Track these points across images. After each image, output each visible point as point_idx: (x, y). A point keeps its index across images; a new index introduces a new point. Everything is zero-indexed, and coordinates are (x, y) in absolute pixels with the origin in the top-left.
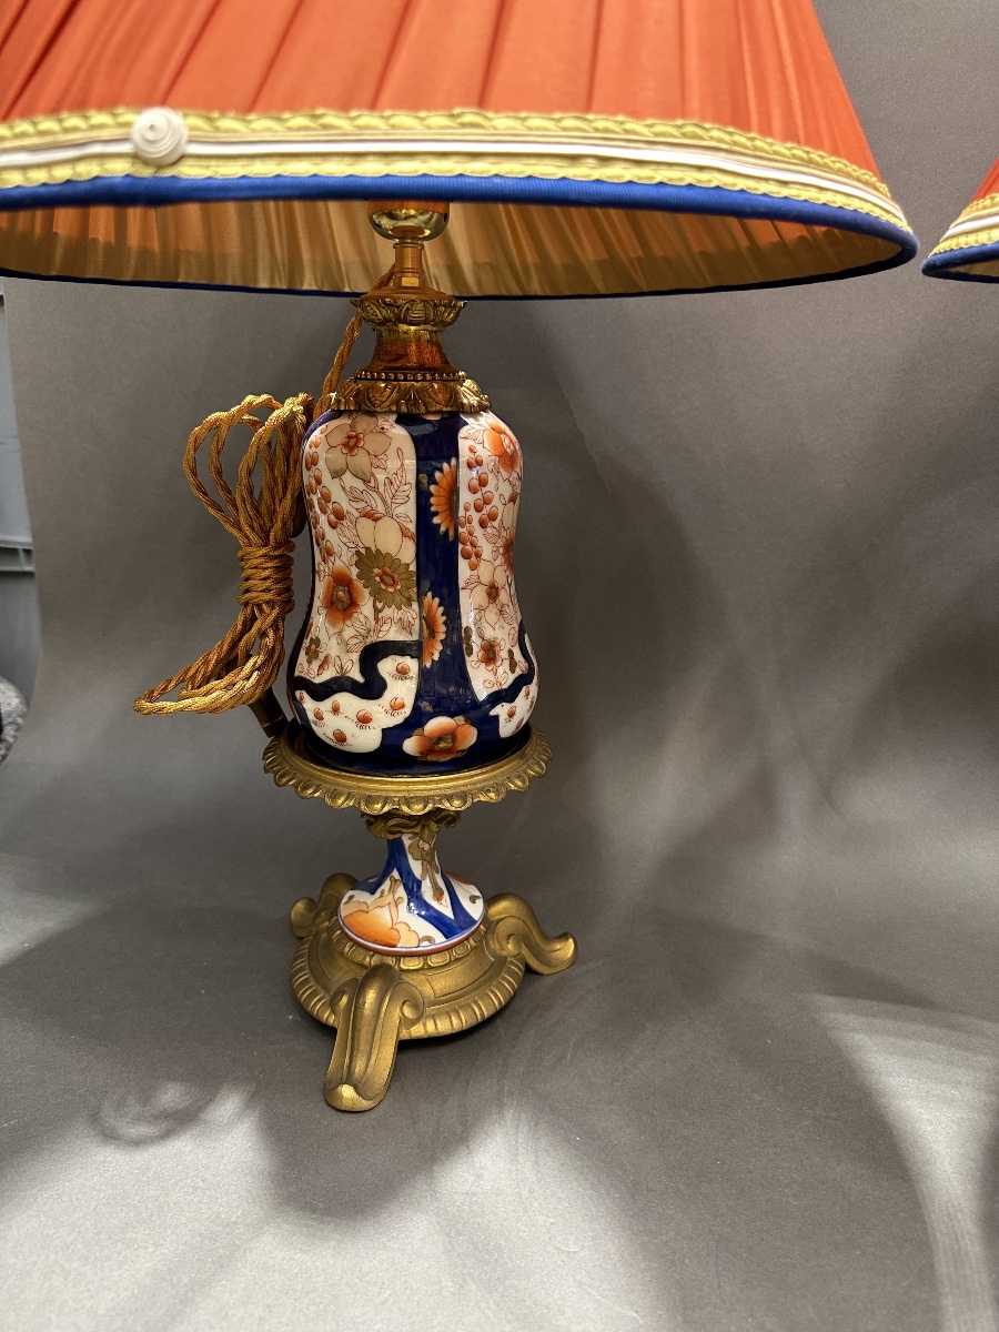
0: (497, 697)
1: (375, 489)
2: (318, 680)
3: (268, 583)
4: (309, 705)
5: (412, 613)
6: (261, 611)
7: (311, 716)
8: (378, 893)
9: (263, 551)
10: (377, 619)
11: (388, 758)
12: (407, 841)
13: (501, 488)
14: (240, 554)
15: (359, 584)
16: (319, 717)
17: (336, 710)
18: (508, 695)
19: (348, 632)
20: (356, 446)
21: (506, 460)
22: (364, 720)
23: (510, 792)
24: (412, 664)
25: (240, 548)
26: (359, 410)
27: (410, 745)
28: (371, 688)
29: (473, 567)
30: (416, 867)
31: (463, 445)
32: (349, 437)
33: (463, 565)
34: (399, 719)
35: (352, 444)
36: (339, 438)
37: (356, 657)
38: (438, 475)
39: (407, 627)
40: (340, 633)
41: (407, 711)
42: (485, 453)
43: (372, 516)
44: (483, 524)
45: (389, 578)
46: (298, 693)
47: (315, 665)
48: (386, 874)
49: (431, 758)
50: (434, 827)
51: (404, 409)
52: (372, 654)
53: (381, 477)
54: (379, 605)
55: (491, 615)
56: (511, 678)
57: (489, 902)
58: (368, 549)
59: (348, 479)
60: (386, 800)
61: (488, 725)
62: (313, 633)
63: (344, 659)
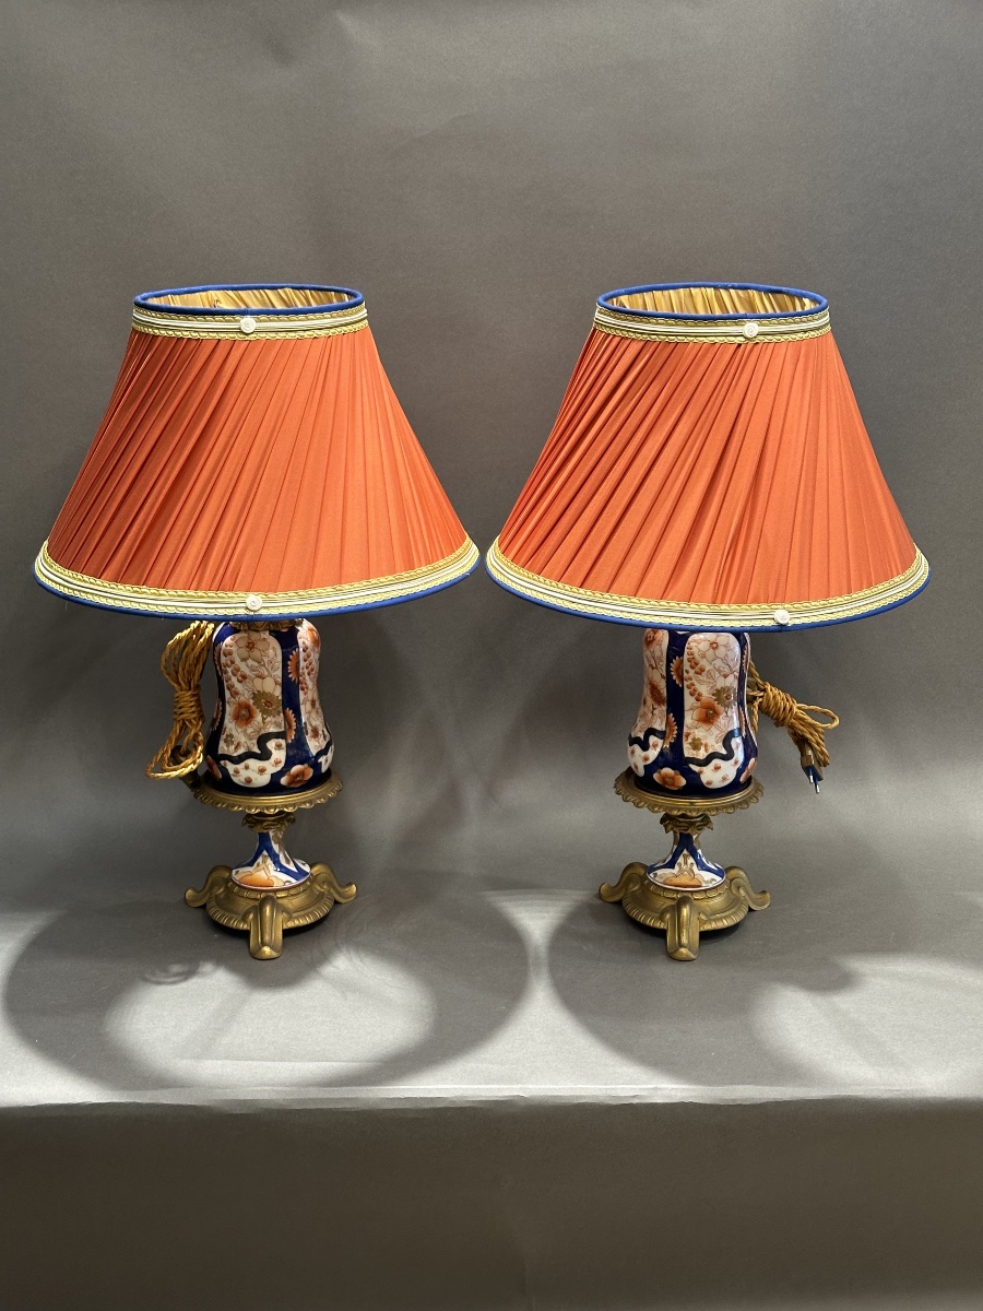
0: (320, 754)
1: (264, 665)
2: (235, 755)
3: (193, 709)
4: (231, 767)
5: (281, 718)
6: (191, 723)
7: (231, 772)
8: (257, 864)
9: (190, 692)
10: (264, 723)
11: (273, 787)
12: (271, 834)
13: (315, 656)
14: (177, 695)
15: (254, 707)
16: (237, 772)
17: (247, 768)
18: (323, 752)
19: (250, 730)
20: (253, 647)
21: (315, 642)
22: (262, 771)
23: (329, 797)
24: (283, 742)
25: (176, 692)
26: (249, 630)
27: (284, 781)
28: (265, 755)
29: (305, 694)
30: (276, 847)
31: (300, 642)
32: (249, 643)
33: (301, 693)
34: (279, 768)
35: (251, 646)
36: (243, 643)
37: (255, 741)
38: (291, 657)
39: (278, 725)
40: (245, 731)
41: (282, 765)
42: (308, 643)
43: (262, 677)
44: (309, 674)
45: (269, 703)
46: (222, 763)
47: (232, 748)
48: (258, 854)
49: (292, 786)
50: (287, 825)
51: (272, 628)
52: (263, 740)
53: (266, 660)
54: (265, 716)
55: (314, 715)
56: (325, 743)
57: (311, 867)
58: (258, 691)
59: (250, 662)
60: (275, 807)
61: (316, 766)
62: (227, 732)
63: (249, 743)
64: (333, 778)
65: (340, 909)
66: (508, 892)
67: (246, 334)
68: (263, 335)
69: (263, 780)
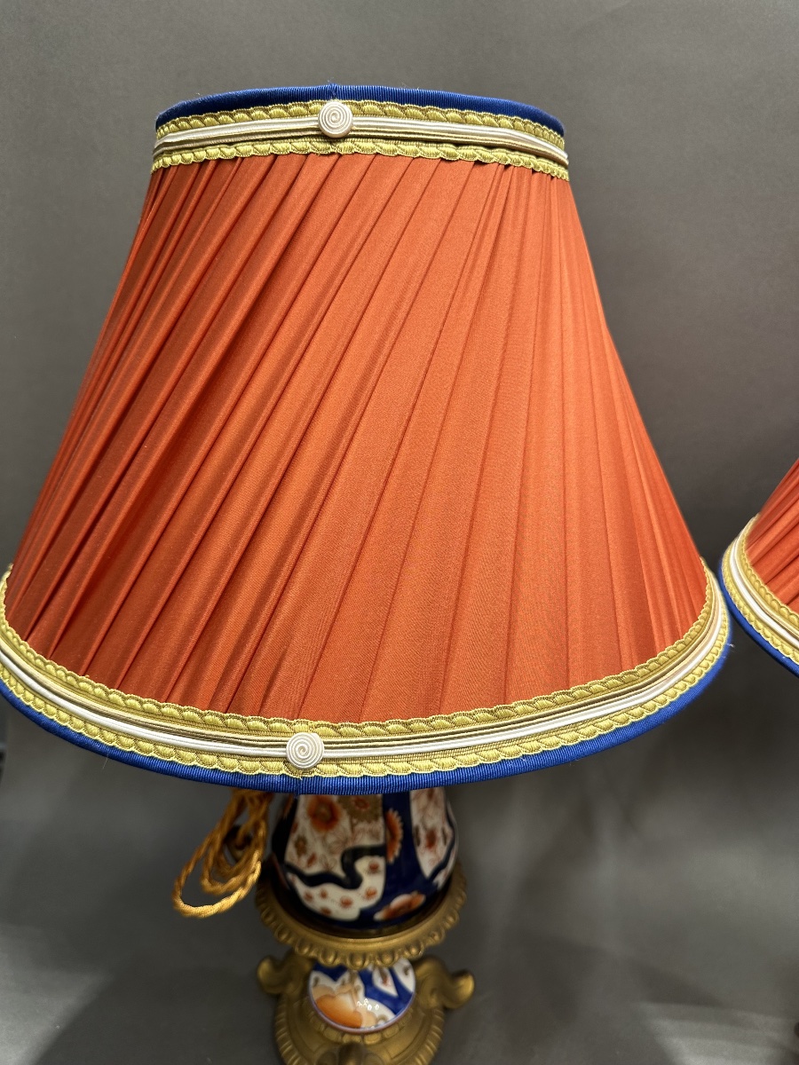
0: (436, 871)
2: (308, 871)
4: (301, 887)
5: (379, 825)
7: (302, 894)
8: (340, 980)
10: (353, 831)
15: (339, 807)
16: (310, 897)
17: (324, 895)
18: (443, 864)
19: (331, 839)
22: (346, 904)
24: (380, 861)
27: (379, 916)
28: (353, 882)
34: (373, 901)
37: (337, 857)
39: (374, 835)
40: (324, 839)
41: (378, 897)
45: (361, 802)
46: (289, 876)
47: (304, 860)
52: (352, 856)
54: (355, 821)
55: (431, 812)
56: (445, 850)
61: (431, 888)
62: (299, 831)
63: (329, 859)
67: (332, 140)
68: (368, 145)
69: (351, 914)
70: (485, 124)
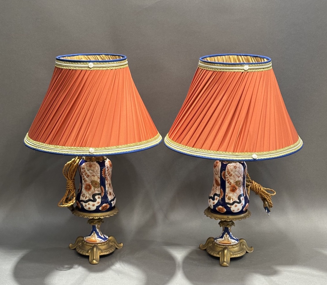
0: (112, 200)
1: (94, 172)
2: (85, 200)
3: (72, 186)
4: (84, 204)
5: (100, 189)
6: (72, 190)
7: (84, 205)
8: (91, 236)
9: (72, 181)
10: (94, 190)
11: (97, 211)
12: (96, 226)
13: (110, 170)
14: (67, 182)
15: (91, 185)
16: (86, 205)
17: (89, 204)
18: (113, 200)
19: (90, 192)
20: (91, 166)
21: (111, 165)
22: (94, 205)
23: (115, 214)
24: (100, 196)
25: (67, 181)
26: (90, 161)
27: (100, 208)
28: (94, 200)
29: (107, 181)
30: (98, 230)
31: (106, 165)
32: (90, 165)
33: (106, 181)
34: (99, 204)
35: (90, 166)
36: (88, 165)
37: (91, 196)
38: (103, 170)
39: (99, 191)
40: (88, 193)
41: (100, 203)
42: (108, 166)
43: (94, 176)
44: (109, 175)
45: (96, 184)
46: (81, 203)
47: (84, 198)
48: (92, 232)
49: (103, 210)
50: (101, 223)
51: (97, 161)
52: (94, 196)
53: (95, 170)
54: (95, 188)
55: (110, 188)
56: (113, 197)
57: (109, 237)
58: (93, 180)
59: (90, 171)
60: (98, 217)
61: (111, 204)
62: (83, 193)
63: (90, 196)
64: (116, 209)
65: (117, 250)
66: (171, 246)
67: (90, 68)
68: (96, 68)
69: (94, 208)
70: (112, 64)
